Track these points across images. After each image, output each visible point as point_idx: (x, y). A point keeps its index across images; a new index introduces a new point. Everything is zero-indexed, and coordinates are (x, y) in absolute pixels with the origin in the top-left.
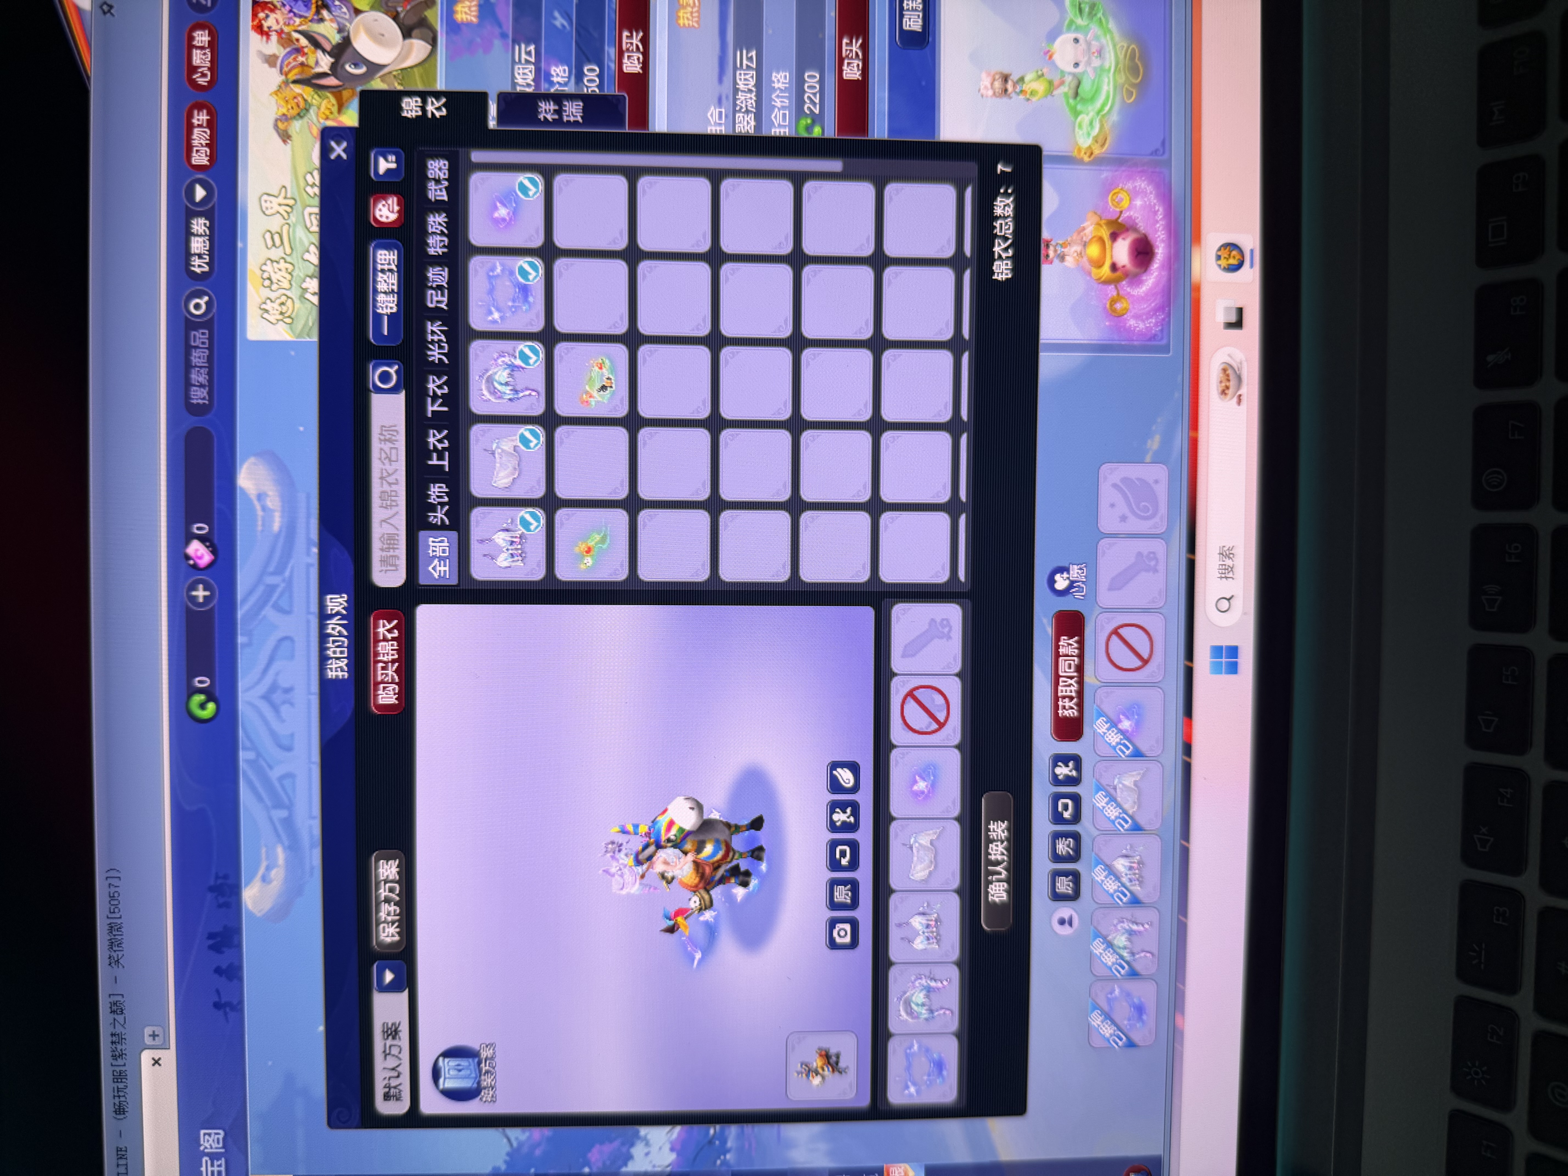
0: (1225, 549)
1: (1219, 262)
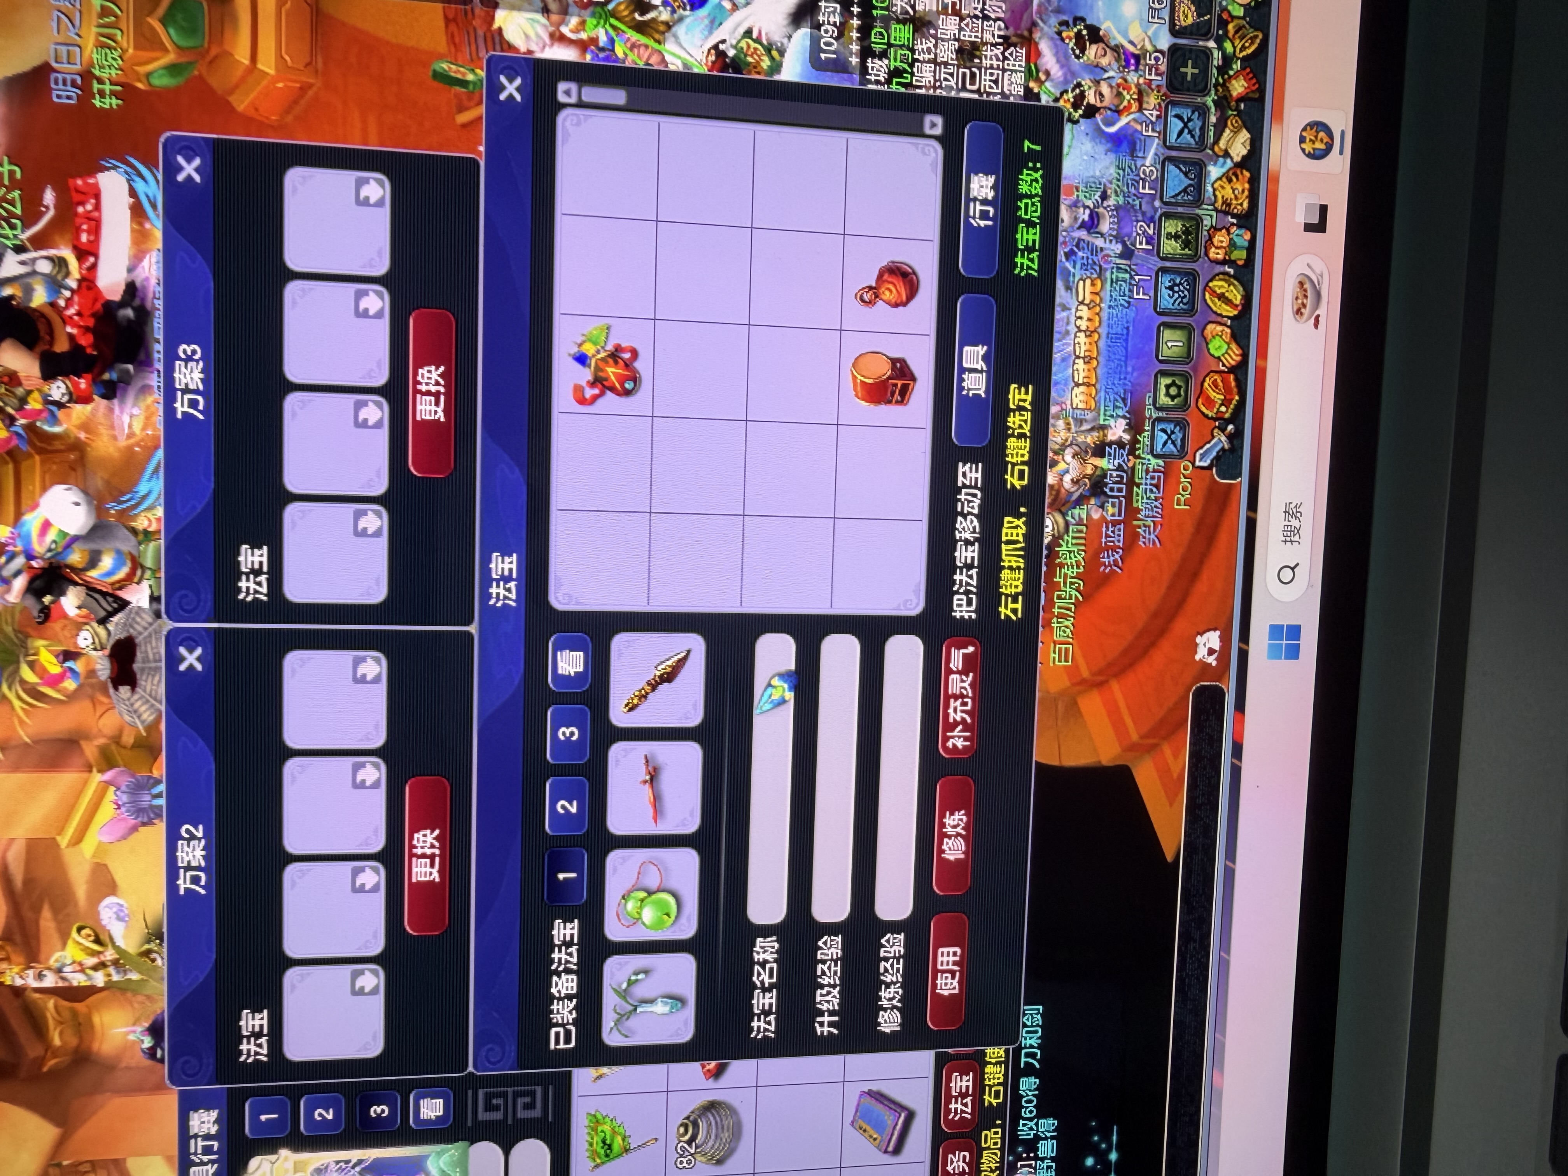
0: (1292, 506)
1: (1303, 146)
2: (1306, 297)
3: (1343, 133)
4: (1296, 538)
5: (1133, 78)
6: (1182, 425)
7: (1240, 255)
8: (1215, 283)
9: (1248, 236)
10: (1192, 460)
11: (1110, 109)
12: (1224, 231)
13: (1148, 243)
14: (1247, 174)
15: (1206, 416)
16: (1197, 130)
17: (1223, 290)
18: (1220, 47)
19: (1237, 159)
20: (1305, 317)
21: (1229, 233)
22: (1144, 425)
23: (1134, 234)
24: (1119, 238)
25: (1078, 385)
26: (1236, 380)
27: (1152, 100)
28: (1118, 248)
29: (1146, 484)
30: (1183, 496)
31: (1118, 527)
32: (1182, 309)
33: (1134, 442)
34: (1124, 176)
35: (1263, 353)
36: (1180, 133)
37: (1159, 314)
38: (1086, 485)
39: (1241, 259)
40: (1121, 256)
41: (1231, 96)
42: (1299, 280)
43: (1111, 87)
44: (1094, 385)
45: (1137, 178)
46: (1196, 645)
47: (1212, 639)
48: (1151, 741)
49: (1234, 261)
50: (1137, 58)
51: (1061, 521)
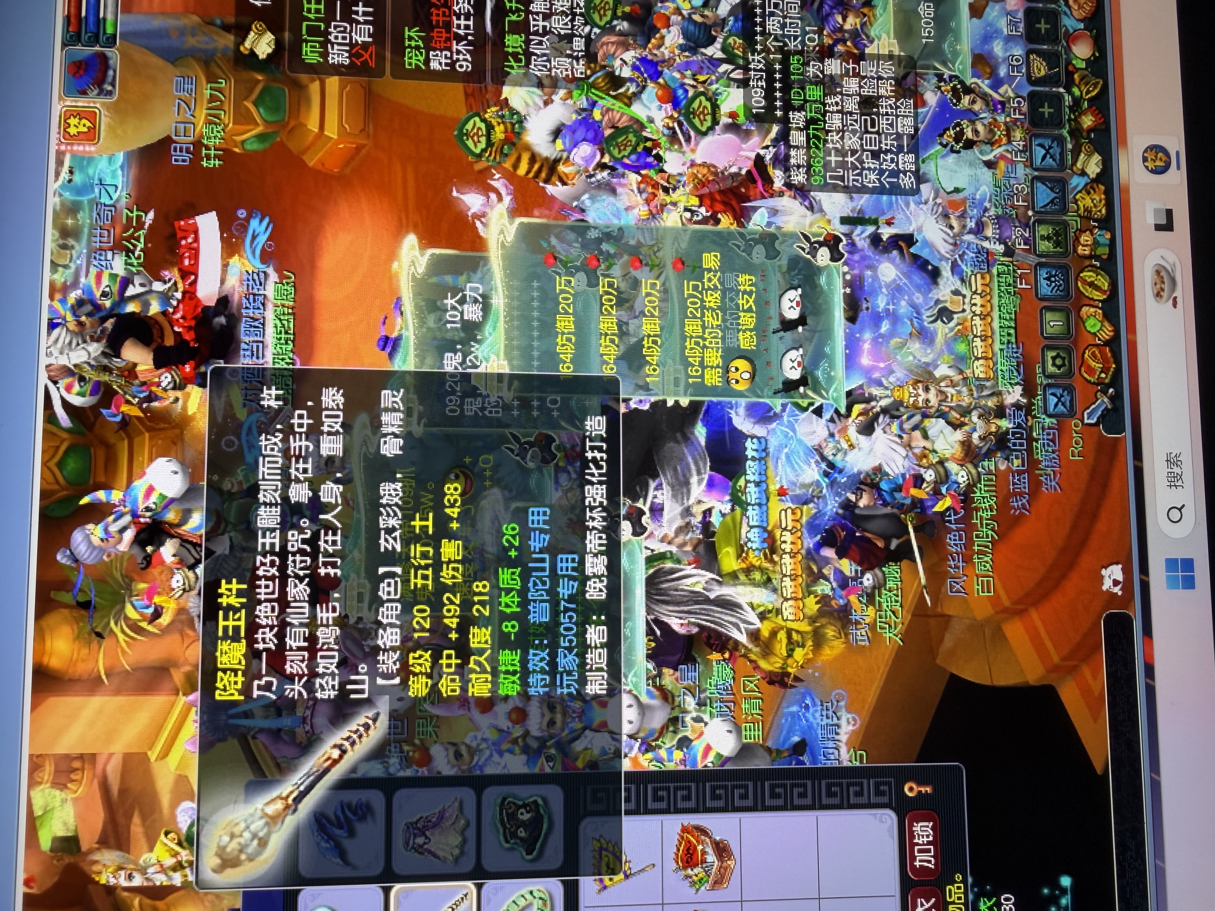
0: (1173, 456)
1: (1147, 164)
2: (1163, 282)
3: (1178, 153)
4: (1180, 483)
5: (1001, 118)
6: (1070, 389)
7: (1103, 251)
8: (1085, 274)
9: (1108, 236)
10: (1081, 418)
11: (985, 142)
12: (1088, 232)
13: (1025, 244)
14: (1102, 188)
15: (1089, 382)
16: (1058, 155)
17: (1092, 279)
18: (1069, 92)
19: (1093, 176)
20: (1164, 299)
21: (1092, 234)
22: (1037, 390)
23: (1014, 237)
24: (1001, 240)
25: (977, 359)
26: (1111, 351)
27: (1018, 134)
28: (1001, 248)
29: (1043, 439)
30: (1076, 448)
31: (1023, 476)
32: (1059, 295)
33: (1030, 404)
34: (1001, 192)
35: (1132, 328)
36: (1044, 158)
37: (1041, 299)
38: (992, 441)
39: (1104, 254)
41: (1082, 128)
42: (1155, 269)
43: (984, 125)
44: (991, 359)
45: (1012, 194)
46: (1102, 577)
47: (1115, 572)
48: (1072, 663)
49: (1099, 256)
50: (1003, 103)
51: (974, 471)
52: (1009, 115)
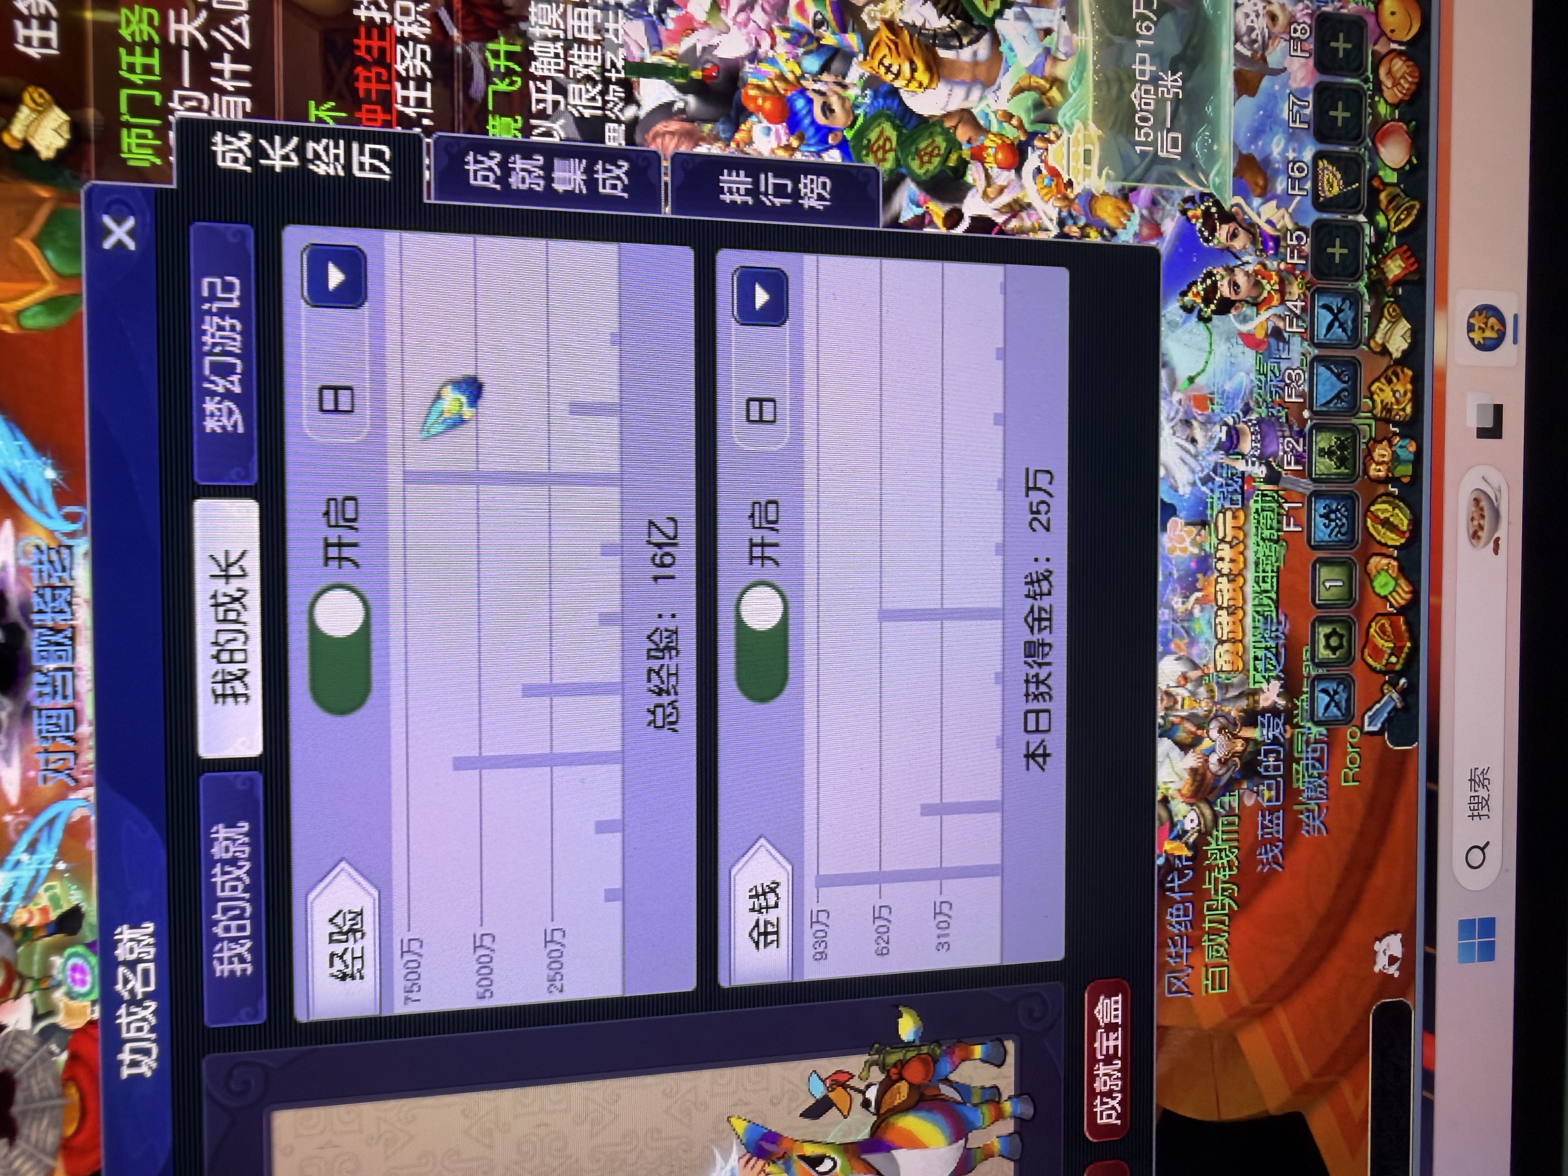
0: (1478, 772)
1: (1472, 335)
2: (1483, 517)
3: (1516, 317)
4: (1485, 811)
5: (1273, 264)
6: (1347, 682)
8: (1377, 506)
9: (1413, 448)
10: (1359, 724)
11: (1247, 302)
12: (1385, 443)
13: (1297, 463)
14: (1409, 373)
15: (1374, 670)
16: (1349, 323)
17: (1387, 515)
18: (1372, 222)
19: (1396, 355)
20: (1483, 541)
21: (1391, 445)
22: (1302, 686)
23: (1281, 453)
24: (1263, 459)
25: (1221, 642)
26: (1407, 623)
27: (1295, 289)
28: (1260, 471)
29: (1307, 759)
30: (1351, 769)
31: (1276, 814)
32: (1340, 541)
34: (1266, 382)
35: (1436, 589)
36: (1330, 327)
37: (1314, 548)
38: (1236, 765)
39: (1405, 476)
40: (1267, 480)
41: (1387, 278)
42: (1473, 496)
43: (1247, 274)
44: (1241, 641)
45: (1281, 384)
46: (1375, 953)
47: (1393, 945)
48: (1326, 1079)
49: (1398, 479)
50: (1277, 240)
51: (1208, 812)
52: (1284, 260)
